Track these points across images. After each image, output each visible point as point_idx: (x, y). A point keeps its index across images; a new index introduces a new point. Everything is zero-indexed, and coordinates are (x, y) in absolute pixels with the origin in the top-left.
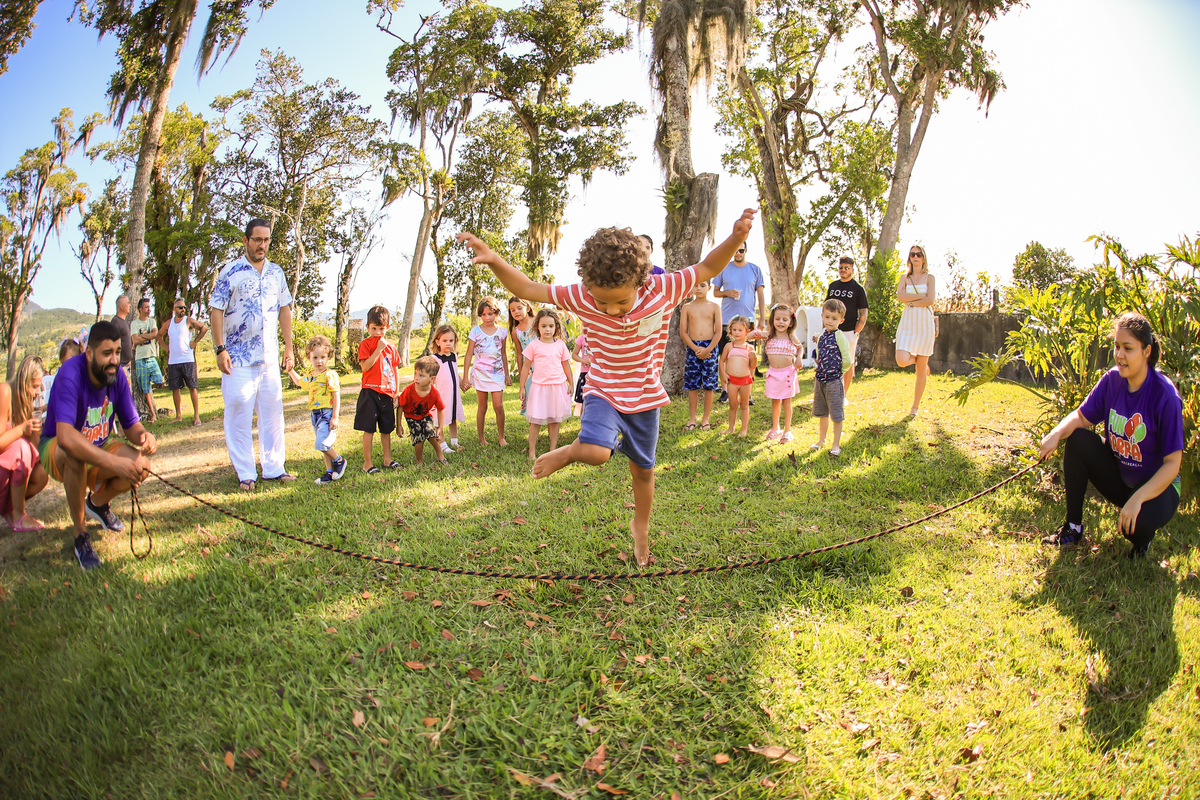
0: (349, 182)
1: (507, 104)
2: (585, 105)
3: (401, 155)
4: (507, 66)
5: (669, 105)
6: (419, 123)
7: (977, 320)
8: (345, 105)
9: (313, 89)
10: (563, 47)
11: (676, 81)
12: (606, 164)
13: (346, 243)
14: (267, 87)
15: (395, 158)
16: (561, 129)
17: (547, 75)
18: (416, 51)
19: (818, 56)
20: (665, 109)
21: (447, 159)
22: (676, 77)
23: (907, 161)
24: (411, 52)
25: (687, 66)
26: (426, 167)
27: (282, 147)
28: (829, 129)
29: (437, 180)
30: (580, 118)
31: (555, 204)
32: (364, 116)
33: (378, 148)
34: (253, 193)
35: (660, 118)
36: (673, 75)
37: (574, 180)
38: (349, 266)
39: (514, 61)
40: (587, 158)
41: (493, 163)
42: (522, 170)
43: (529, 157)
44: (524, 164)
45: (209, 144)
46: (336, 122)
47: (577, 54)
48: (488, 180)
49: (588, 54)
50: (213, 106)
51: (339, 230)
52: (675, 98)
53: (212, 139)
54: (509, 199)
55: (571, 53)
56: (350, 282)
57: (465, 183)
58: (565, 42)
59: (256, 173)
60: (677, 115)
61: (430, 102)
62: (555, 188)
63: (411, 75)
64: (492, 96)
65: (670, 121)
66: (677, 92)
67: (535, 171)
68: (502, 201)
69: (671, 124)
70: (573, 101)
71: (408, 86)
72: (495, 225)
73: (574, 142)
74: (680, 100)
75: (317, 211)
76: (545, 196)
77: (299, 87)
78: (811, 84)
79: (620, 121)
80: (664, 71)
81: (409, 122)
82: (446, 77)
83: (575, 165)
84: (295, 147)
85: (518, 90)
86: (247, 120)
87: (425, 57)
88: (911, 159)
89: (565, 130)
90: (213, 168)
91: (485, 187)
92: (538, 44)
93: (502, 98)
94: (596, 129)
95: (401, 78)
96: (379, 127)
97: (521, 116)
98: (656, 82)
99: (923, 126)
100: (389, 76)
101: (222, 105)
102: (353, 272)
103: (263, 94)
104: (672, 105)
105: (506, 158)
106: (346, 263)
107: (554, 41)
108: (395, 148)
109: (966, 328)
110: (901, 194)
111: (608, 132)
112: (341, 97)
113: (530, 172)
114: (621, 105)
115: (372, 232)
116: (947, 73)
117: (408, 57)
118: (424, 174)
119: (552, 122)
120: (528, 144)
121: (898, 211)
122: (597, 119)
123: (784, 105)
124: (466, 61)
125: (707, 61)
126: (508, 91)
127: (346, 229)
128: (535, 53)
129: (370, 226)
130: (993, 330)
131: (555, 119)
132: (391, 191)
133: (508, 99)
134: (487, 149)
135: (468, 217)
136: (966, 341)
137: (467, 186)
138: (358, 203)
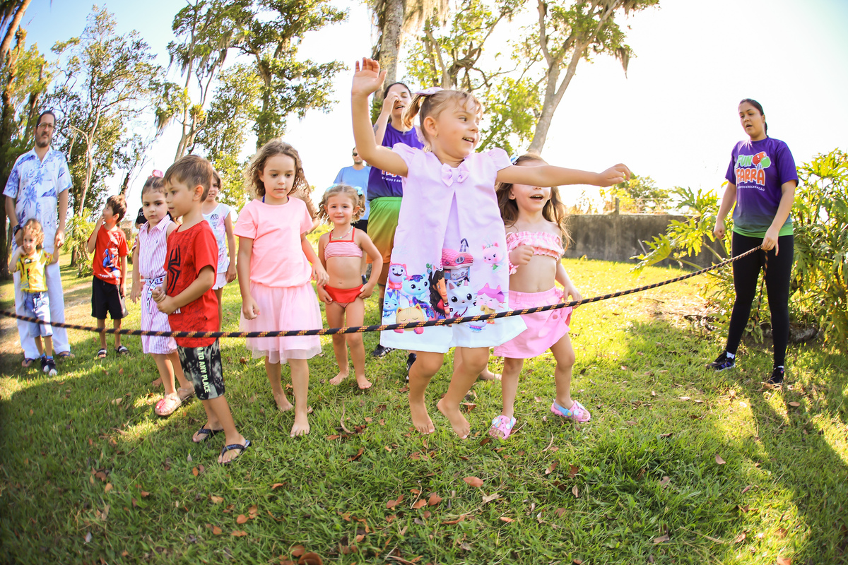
0: (134, 113)
1: (253, 57)
2: (307, 62)
3: (171, 91)
4: (257, 28)
5: (384, 37)
6: (188, 67)
7: (601, 220)
8: (139, 52)
9: (121, 39)
10: (300, 16)
11: (394, 19)
12: (317, 105)
13: (127, 160)
14: (91, 35)
15: (166, 95)
16: (288, 78)
17: (284, 36)
18: (196, 11)
19: (487, 32)
20: (380, 41)
21: (204, 96)
22: (394, 16)
23: (552, 104)
24: (192, 12)
25: (404, 9)
26: (187, 101)
27: (92, 83)
28: (489, 83)
29: (194, 112)
30: (302, 71)
31: (277, 133)
32: (151, 62)
33: (155, 86)
34: (68, 119)
35: (374, 48)
36: (391, 14)
37: (293, 116)
38: (127, 179)
39: (262, 26)
40: (303, 100)
41: (235, 103)
42: (256, 109)
43: (262, 98)
44: (258, 103)
45: (45, 79)
46: (131, 66)
47: (308, 21)
48: (231, 116)
49: (315, 23)
50: (53, 49)
51: (122, 151)
52: (390, 32)
53: (48, 76)
54: (244, 130)
55: (303, 21)
56: (127, 191)
57: (214, 118)
58: (302, 12)
59: (72, 103)
60: (390, 45)
61: (198, 52)
62: (278, 122)
63: (189, 29)
64: (243, 51)
65: (383, 50)
66: (393, 28)
67: (265, 108)
68: (239, 132)
69: (384, 52)
70: (299, 58)
71: (185, 39)
72: (233, 149)
73: (297, 89)
74: (394, 34)
75: (109, 134)
76: (270, 127)
77: (111, 37)
78: (480, 50)
79: (330, 75)
80: (385, 12)
81: (181, 66)
82: (212, 34)
83: (294, 106)
84: (101, 84)
85: (262, 47)
86: (73, 62)
87: (201, 17)
88: (555, 103)
89: (290, 79)
90: (44, 97)
91: (228, 121)
92: (282, 13)
93: (249, 52)
94: (313, 79)
95: (181, 32)
96: (160, 72)
97: (261, 67)
98: (376, 21)
99: (567, 81)
100: (174, 29)
101: (59, 49)
102: (129, 184)
103: (87, 41)
104: (387, 38)
105: (246, 100)
106: (125, 177)
107: (294, 12)
108: (168, 86)
109: (591, 226)
110: (545, 128)
111: (321, 82)
112: (138, 46)
113: (261, 110)
114: (333, 63)
115: (145, 153)
116: (591, 46)
117: (189, 16)
118: (185, 106)
119: (281, 73)
120: (262, 88)
121: (542, 140)
122: (315, 73)
123: (458, 64)
124: (228, 22)
125: (421, 9)
126: (254, 47)
127: (128, 151)
128: (277, 21)
129: (144, 149)
130: (615, 227)
131: (284, 70)
132: (161, 118)
133: (253, 53)
134: (233, 92)
135: (214, 143)
136: (592, 235)
137: (216, 120)
138: (139, 131)
